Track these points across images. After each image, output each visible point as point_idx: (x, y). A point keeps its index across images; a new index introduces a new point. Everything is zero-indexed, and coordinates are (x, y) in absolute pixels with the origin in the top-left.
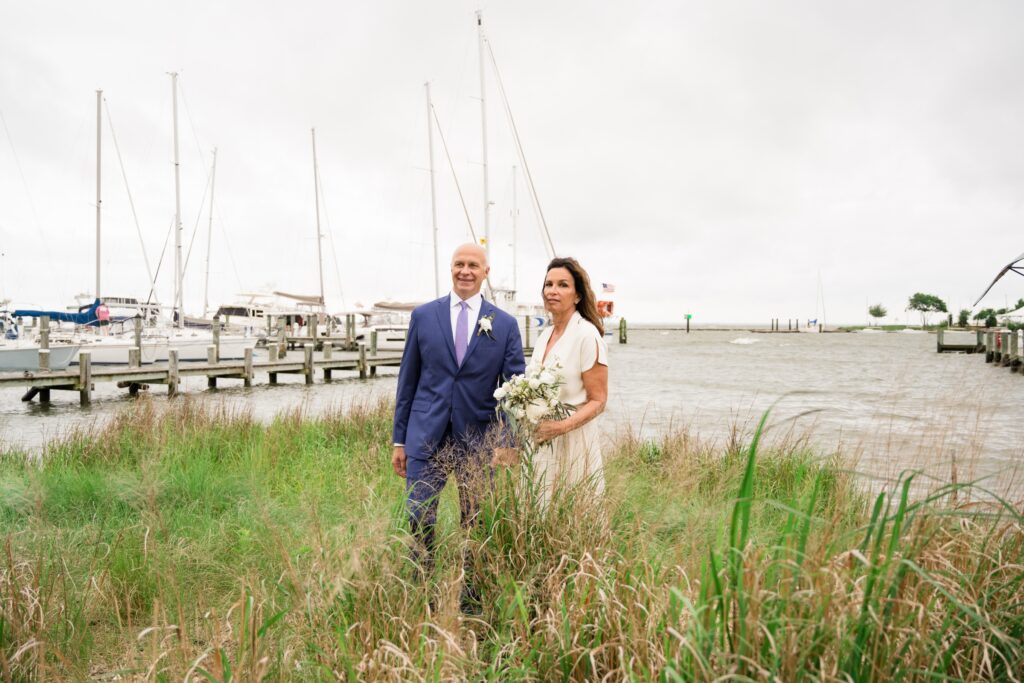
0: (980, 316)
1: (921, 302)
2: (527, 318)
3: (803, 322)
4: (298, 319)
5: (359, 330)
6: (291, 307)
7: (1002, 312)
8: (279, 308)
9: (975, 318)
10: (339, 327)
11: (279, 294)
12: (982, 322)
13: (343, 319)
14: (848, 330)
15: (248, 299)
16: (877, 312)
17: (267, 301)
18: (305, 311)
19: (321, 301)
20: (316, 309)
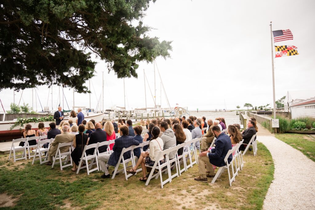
0: (259, 107)
1: (247, 105)
2: (163, 111)
3: (222, 109)
4: (121, 112)
5: (132, 114)
6: (119, 109)
7: (264, 106)
8: (117, 110)
9: (258, 108)
10: (128, 113)
11: (117, 107)
12: (260, 109)
13: (129, 112)
14: (231, 111)
15: (111, 108)
16: (238, 107)
17: (114, 108)
18: (122, 110)
19: (125, 108)
20: (124, 110)
